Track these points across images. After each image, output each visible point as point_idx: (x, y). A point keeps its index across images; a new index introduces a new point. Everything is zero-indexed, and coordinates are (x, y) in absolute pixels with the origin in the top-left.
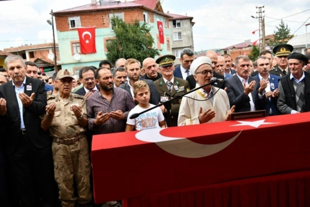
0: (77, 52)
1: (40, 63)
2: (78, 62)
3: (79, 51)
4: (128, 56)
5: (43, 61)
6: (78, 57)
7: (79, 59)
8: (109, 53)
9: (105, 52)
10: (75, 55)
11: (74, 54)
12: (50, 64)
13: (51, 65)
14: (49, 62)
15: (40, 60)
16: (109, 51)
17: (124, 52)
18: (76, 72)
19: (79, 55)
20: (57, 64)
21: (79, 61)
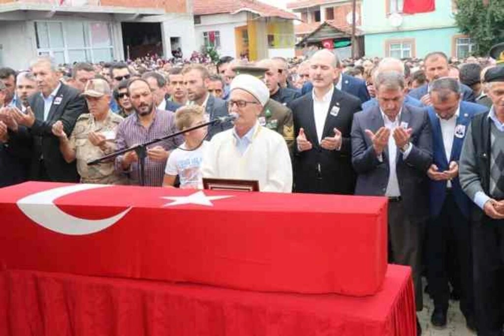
0: (397, 9)
1: (329, 32)
2: (396, 29)
3: (401, 8)
4: (498, 18)
5: (334, 27)
6: (398, 20)
7: (399, 24)
8: (460, 11)
9: (453, 8)
10: (391, 16)
11: (390, 14)
12: (344, 33)
13: (346, 36)
14: (343, 30)
15: (329, 25)
16: (458, 7)
17: (490, 9)
18: (390, 50)
19: (399, 16)
20: (357, 34)
21: (398, 27)
